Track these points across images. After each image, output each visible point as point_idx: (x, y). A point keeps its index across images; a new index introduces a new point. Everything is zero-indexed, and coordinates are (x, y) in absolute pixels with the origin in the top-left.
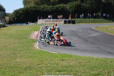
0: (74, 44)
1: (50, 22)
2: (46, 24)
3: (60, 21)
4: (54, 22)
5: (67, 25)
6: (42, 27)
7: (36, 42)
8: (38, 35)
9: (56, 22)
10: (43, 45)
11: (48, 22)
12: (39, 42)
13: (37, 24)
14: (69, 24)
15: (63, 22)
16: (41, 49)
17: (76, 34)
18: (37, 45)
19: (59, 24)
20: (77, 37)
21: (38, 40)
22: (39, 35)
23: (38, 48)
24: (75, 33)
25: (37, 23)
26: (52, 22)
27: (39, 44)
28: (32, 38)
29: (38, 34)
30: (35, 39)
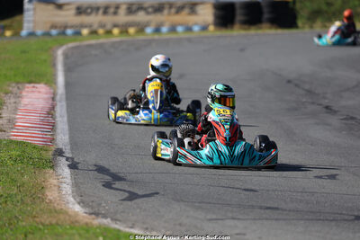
1: (109, 19)
2: (85, 32)
3: (179, 9)
4: (141, 17)
6: (66, 56)
7: (52, 165)
8: (51, 112)
9: (155, 18)
10: (108, 185)
11: (94, 19)
12: (73, 166)
13: (17, 34)
15: (206, 14)
16: (105, 216)
17: (326, 102)
18: (67, 188)
19: (173, 29)
21: (60, 153)
23: (77, 208)
24: (309, 92)
25: (21, 28)
26: (122, 18)
27: (76, 185)
28: (15, 135)
29: (53, 108)
30: (37, 142)
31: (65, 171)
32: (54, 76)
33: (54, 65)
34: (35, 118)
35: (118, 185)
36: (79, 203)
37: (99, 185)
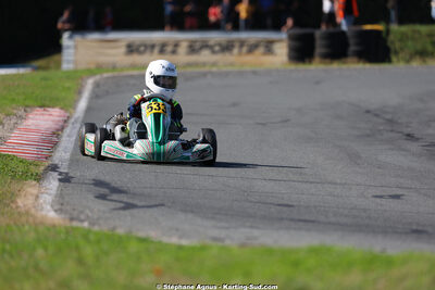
0: (397, 197)
3: (253, 48)
4: (204, 57)
5: (316, 68)
6: (97, 85)
7: (39, 178)
8: (57, 133)
10: (102, 197)
12: (66, 179)
14: (335, 66)
16: (82, 220)
18: (48, 198)
20: (414, 147)
21: (53, 168)
22: (67, 130)
23: (52, 214)
24: (390, 121)
27: (60, 196)
29: (62, 129)
30: (28, 157)
31: (53, 184)
32: (76, 101)
33: (80, 93)
34: (35, 136)
35: (115, 197)
36: (56, 211)
37: (91, 197)
